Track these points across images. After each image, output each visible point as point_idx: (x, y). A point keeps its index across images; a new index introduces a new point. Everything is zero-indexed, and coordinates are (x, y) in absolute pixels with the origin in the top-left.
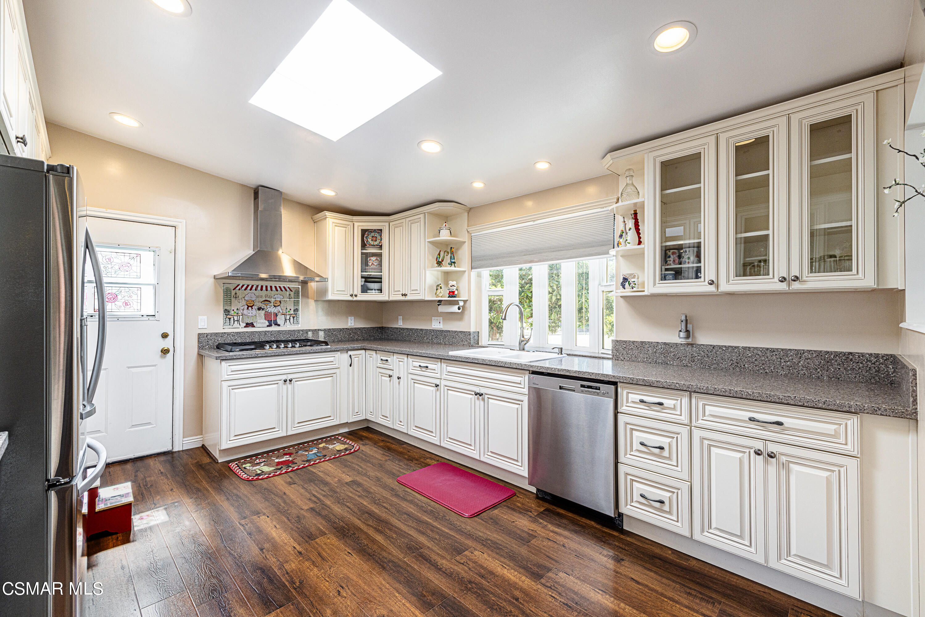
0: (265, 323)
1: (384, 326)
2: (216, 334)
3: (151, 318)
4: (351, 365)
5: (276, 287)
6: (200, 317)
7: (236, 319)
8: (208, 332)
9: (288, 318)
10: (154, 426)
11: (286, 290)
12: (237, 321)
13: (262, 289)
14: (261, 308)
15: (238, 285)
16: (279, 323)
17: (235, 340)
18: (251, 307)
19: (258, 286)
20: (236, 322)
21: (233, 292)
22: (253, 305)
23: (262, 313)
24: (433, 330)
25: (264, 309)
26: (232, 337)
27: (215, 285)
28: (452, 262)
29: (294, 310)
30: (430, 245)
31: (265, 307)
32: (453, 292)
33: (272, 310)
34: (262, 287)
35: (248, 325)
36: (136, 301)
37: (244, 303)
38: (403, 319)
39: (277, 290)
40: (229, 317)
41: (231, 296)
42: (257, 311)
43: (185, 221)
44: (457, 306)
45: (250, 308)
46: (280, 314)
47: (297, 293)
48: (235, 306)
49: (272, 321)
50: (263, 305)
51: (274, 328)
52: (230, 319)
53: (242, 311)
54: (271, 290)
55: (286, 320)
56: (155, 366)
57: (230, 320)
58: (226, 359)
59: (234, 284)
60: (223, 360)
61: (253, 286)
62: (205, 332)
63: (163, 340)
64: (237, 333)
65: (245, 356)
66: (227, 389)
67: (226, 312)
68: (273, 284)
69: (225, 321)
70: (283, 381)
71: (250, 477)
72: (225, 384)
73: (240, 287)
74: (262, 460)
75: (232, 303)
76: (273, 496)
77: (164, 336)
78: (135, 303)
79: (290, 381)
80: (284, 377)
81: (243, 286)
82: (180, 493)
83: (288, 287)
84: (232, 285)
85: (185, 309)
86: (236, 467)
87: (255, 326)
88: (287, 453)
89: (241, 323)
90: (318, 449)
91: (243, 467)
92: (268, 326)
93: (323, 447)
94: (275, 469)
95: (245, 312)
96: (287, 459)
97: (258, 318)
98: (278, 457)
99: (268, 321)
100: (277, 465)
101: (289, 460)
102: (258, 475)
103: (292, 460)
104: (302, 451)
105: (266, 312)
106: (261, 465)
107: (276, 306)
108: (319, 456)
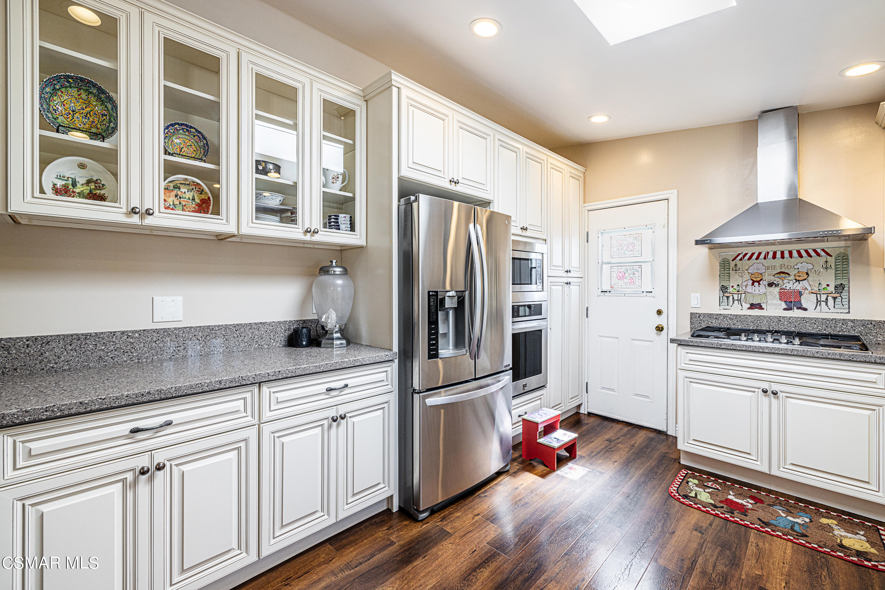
0: (781, 305)
2: (710, 315)
3: (649, 294)
5: (798, 251)
6: (692, 294)
7: (736, 298)
8: (700, 312)
9: (823, 299)
10: (652, 401)
11: (818, 255)
12: (738, 300)
13: (774, 257)
14: (773, 283)
15: (739, 254)
16: (804, 306)
17: (734, 324)
18: (758, 282)
19: (768, 253)
20: (736, 302)
21: (732, 264)
22: (761, 280)
23: (775, 290)
25: (778, 285)
26: (729, 320)
27: (710, 256)
29: (836, 287)
31: (781, 282)
33: (790, 285)
34: (775, 253)
35: (753, 306)
36: (638, 278)
37: (747, 277)
39: (801, 256)
40: (727, 295)
41: (729, 268)
42: (768, 288)
43: (676, 190)
45: (756, 284)
46: (807, 292)
47: (843, 258)
48: (735, 281)
49: (793, 303)
50: (778, 279)
51: (796, 313)
52: (728, 297)
53: (744, 288)
54: (791, 256)
55: (818, 301)
56: (652, 341)
57: (728, 299)
58: (681, 343)
59: (733, 253)
60: (679, 344)
61: (760, 254)
62: (698, 312)
63: (659, 317)
64: (737, 315)
65: (704, 345)
66: (684, 381)
67: (723, 289)
68: (794, 247)
69: (721, 301)
70: (760, 391)
71: (676, 492)
72: (682, 374)
73: (741, 256)
74: (715, 486)
75: (731, 278)
76: (659, 525)
77: (659, 312)
78: (637, 280)
79: (775, 393)
80: (765, 386)
81: (746, 254)
82: (615, 467)
83: (823, 250)
84: (731, 255)
85: (677, 285)
86: (682, 476)
87: (763, 309)
88: (756, 498)
89: (743, 304)
90: (811, 521)
91: (688, 480)
92: (784, 309)
93: (824, 524)
94: (711, 504)
95: (750, 289)
96: (745, 504)
97: (769, 297)
98: (739, 495)
99: (785, 302)
100: (721, 502)
101: (745, 506)
102: (686, 497)
103: (748, 509)
104: (781, 508)
105: (781, 289)
106: (706, 491)
107: (799, 280)
108: (792, 529)
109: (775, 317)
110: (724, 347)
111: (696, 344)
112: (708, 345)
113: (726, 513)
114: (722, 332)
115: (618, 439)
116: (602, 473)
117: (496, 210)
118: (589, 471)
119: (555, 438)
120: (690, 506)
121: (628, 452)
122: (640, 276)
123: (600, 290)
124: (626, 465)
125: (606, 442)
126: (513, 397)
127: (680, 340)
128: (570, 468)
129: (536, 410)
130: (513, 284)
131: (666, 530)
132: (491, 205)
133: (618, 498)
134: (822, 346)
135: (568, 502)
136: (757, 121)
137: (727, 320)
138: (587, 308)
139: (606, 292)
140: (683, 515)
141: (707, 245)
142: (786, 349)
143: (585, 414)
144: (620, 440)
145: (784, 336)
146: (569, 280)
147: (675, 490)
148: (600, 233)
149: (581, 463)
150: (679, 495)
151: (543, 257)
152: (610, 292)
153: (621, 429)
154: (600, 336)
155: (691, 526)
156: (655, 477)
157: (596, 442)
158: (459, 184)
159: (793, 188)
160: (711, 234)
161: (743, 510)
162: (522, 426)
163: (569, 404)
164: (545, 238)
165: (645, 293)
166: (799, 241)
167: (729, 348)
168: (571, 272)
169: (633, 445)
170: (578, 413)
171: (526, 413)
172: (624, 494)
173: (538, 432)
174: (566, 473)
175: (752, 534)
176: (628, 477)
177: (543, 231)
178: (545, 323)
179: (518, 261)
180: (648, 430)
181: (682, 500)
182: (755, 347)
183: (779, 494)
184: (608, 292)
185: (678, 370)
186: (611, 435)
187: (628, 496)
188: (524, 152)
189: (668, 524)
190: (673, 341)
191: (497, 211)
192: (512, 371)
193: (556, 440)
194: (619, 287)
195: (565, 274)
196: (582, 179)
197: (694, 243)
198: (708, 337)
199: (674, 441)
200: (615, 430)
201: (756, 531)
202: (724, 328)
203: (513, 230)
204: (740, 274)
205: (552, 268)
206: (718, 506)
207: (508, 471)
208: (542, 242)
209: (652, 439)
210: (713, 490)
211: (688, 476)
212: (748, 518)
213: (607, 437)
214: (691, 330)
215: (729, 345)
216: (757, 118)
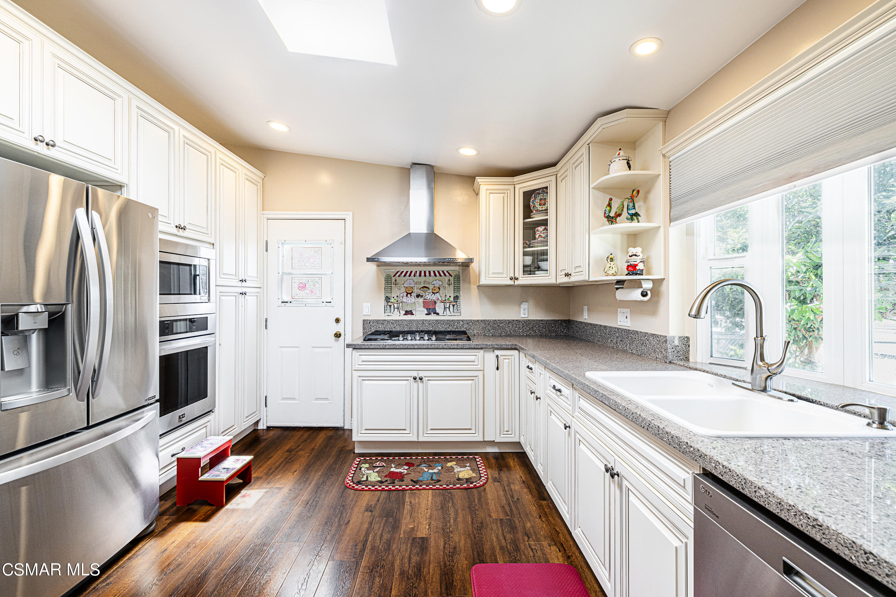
0: (424, 311)
1: (571, 318)
2: (378, 321)
3: (328, 304)
4: (498, 369)
5: (434, 272)
6: (365, 304)
7: (396, 307)
8: (370, 319)
9: (448, 306)
10: (331, 402)
11: (445, 275)
12: (397, 308)
13: (420, 275)
14: (419, 295)
15: (398, 272)
16: (437, 312)
17: (394, 328)
18: (410, 294)
19: (416, 272)
20: (396, 310)
21: (393, 279)
22: (412, 292)
23: (421, 300)
24: (618, 329)
25: (423, 296)
26: (391, 325)
27: (377, 272)
28: (632, 215)
29: (454, 298)
30: (596, 192)
31: (424, 294)
32: (635, 266)
33: (430, 297)
34: (420, 272)
35: (407, 313)
36: (318, 289)
37: (403, 290)
38: (589, 310)
39: (435, 275)
40: (390, 304)
41: (391, 283)
42: (416, 298)
43: (351, 213)
44: (640, 291)
45: (409, 295)
46: (439, 301)
47: (457, 278)
48: (395, 293)
49: (431, 309)
50: (422, 292)
51: (433, 317)
52: (390, 306)
53: (401, 298)
54: (430, 275)
55: (445, 308)
56: (331, 347)
57: (390, 308)
58: (355, 347)
59: (393, 270)
60: (354, 349)
61: (411, 272)
62: (368, 319)
63: (337, 325)
64: (397, 320)
65: (373, 347)
66: (357, 379)
67: (387, 299)
68: (432, 269)
69: (386, 309)
70: (412, 378)
71: (351, 482)
72: (356, 374)
73: (399, 273)
74: (382, 464)
75: (392, 289)
76: (336, 520)
77: (337, 321)
78: (318, 291)
79: (421, 379)
80: (415, 374)
81: (402, 272)
82: (295, 478)
83: (447, 272)
84: (392, 272)
85: (352, 296)
86: (356, 464)
87: (413, 314)
88: (409, 463)
89: (401, 311)
90: (442, 468)
91: (361, 466)
92: (426, 314)
93: (449, 467)
94: (378, 481)
95: (405, 300)
96: (402, 471)
97: (417, 305)
98: (398, 466)
99: (426, 309)
100: (386, 476)
101: (402, 473)
102: (359, 483)
103: (405, 475)
104: (425, 465)
105: (424, 299)
106: (375, 471)
107: (434, 293)
108: (432, 479)
109: (421, 320)
110: (388, 347)
111: (367, 347)
112: (376, 347)
113: (389, 485)
114: (386, 334)
115: (298, 446)
116: (280, 489)
117: (133, 197)
118: (266, 492)
119: (224, 469)
120: (363, 490)
121: (308, 457)
122: (320, 287)
123: (280, 301)
124: (306, 471)
125: (286, 453)
126: (160, 435)
127: (354, 345)
128: (244, 496)
129: (199, 442)
130: (160, 294)
131: (342, 522)
132: (124, 190)
133: (297, 510)
134: (448, 340)
135: (238, 538)
136: (409, 169)
137: (390, 324)
138: (266, 319)
139: (287, 302)
140: (356, 502)
141: (375, 263)
142: (428, 345)
143: (263, 430)
144: (301, 447)
145: (426, 335)
146: (244, 290)
147: (350, 480)
148: (280, 243)
149: (256, 487)
150: (354, 483)
151: (209, 264)
152: (291, 302)
153: (302, 436)
154: (280, 347)
155: (363, 508)
156: (333, 474)
157: (275, 456)
158: (56, 148)
159: (431, 224)
160: (378, 254)
161: (400, 477)
162: (176, 466)
163: (244, 424)
164: (212, 241)
165: (325, 303)
166: (435, 264)
167: (391, 347)
168: (247, 281)
169: (313, 449)
170: (255, 431)
171: (183, 449)
172: (304, 502)
173: (200, 469)
174: (238, 504)
175: (407, 495)
176: (308, 483)
177: (209, 233)
178: (213, 339)
179: (175, 266)
180: (327, 430)
181: (356, 487)
182: (409, 345)
183: (423, 454)
184: (289, 303)
185: (353, 371)
186: (291, 444)
187: (308, 503)
188: (181, 136)
189: (344, 515)
190: (348, 346)
191: (136, 200)
192: (159, 403)
193: (225, 470)
194: (300, 298)
195: (240, 284)
196: (260, 185)
197: (366, 260)
198: (376, 340)
199: (350, 434)
200: (296, 438)
201: (409, 491)
202: (388, 331)
203: (161, 227)
204: (399, 288)
205: (221, 276)
206: (383, 481)
207: (152, 531)
208: (208, 246)
209: (330, 438)
210: (380, 468)
211: (361, 463)
212: (404, 482)
213: (287, 448)
214: (363, 335)
215: (391, 345)
216: (409, 167)
